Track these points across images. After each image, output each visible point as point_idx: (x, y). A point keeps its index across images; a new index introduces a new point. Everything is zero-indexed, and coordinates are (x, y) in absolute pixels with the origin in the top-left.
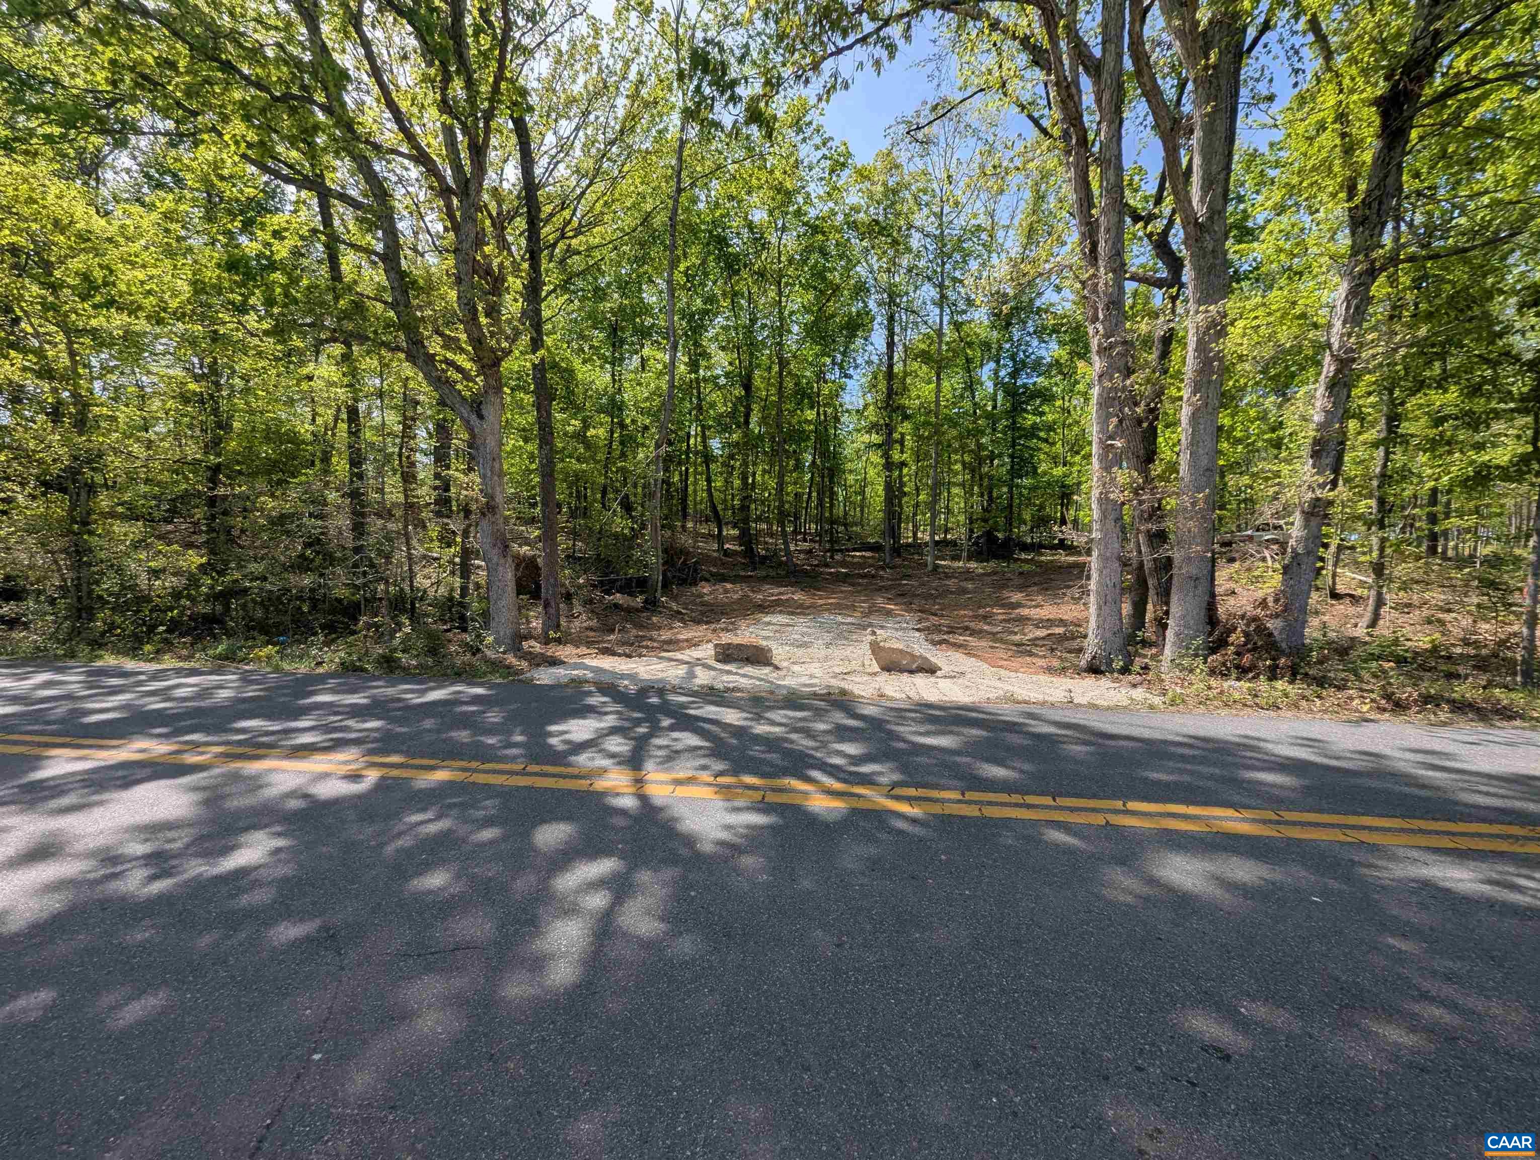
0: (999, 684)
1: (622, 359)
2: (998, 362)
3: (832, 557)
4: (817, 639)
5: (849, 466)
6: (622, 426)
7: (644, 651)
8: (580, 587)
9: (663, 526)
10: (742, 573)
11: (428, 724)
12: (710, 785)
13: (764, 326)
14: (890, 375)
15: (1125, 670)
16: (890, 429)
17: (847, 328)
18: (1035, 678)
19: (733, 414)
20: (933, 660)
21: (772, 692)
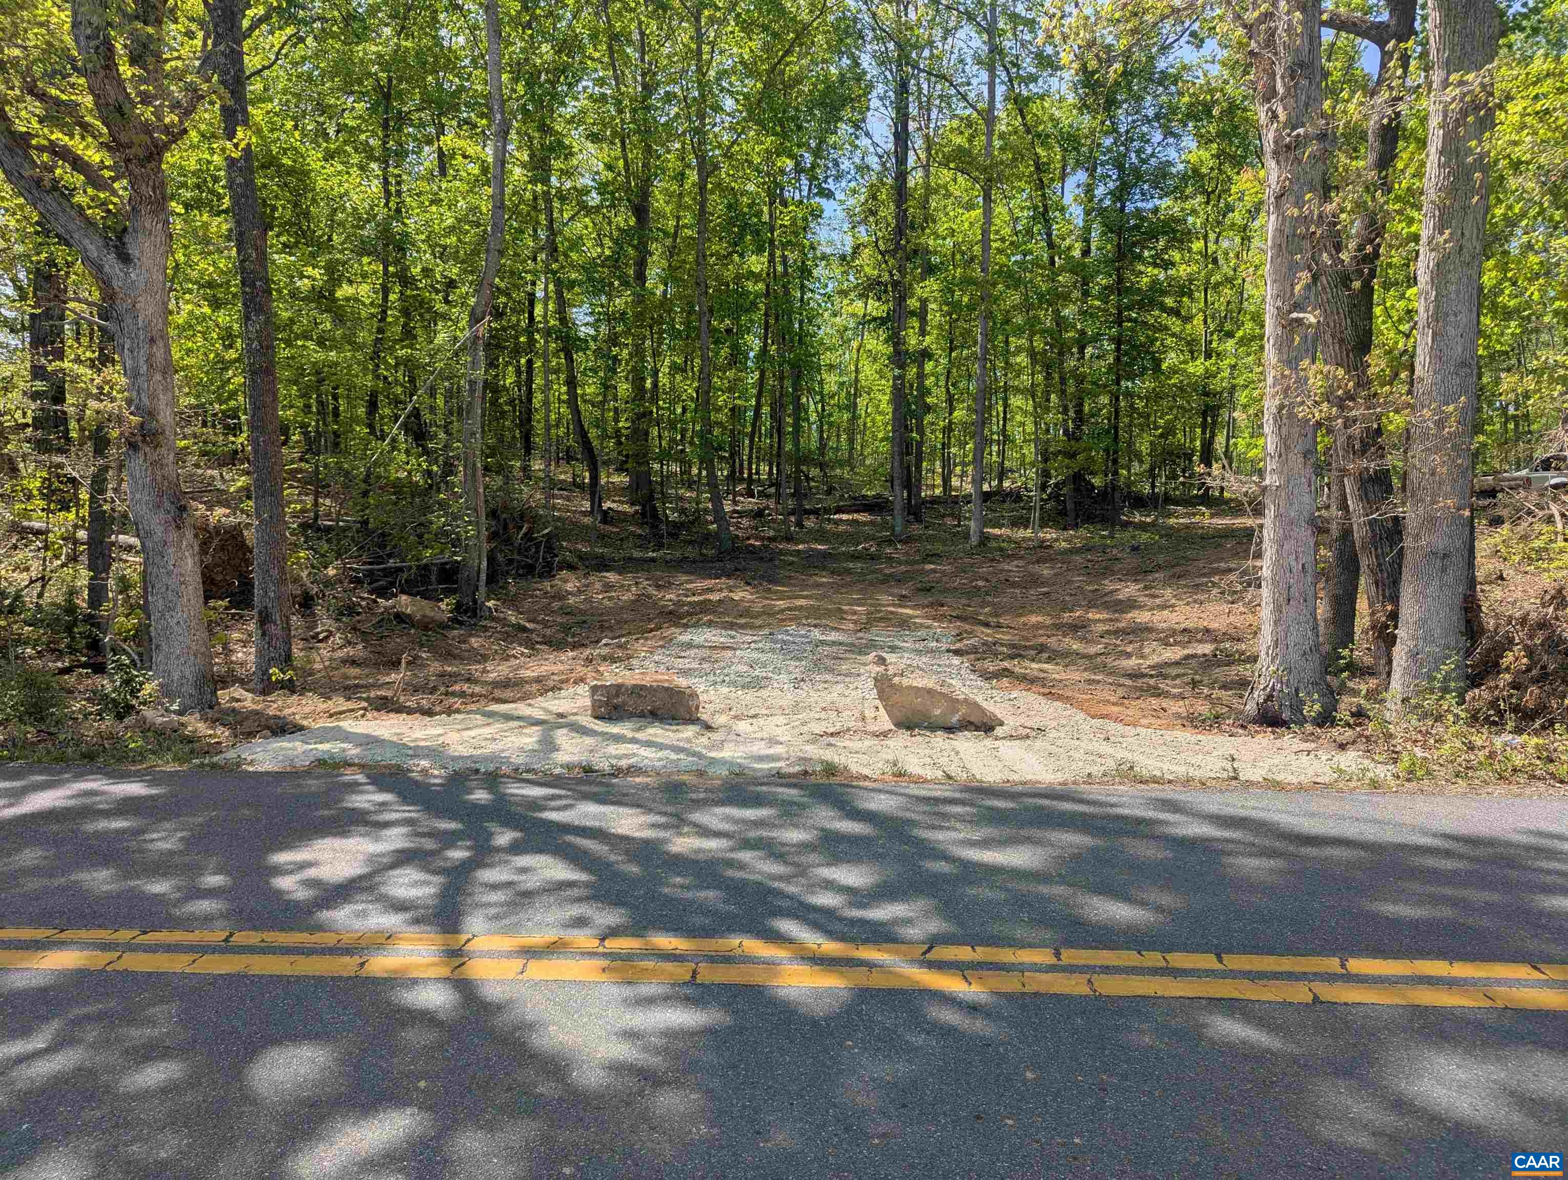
0: (1105, 748)
1: (401, 154)
2: (1092, 171)
3: (800, 524)
4: (777, 670)
5: (827, 358)
6: (406, 280)
7: (457, 703)
8: (328, 583)
9: (486, 468)
10: (637, 554)
11: (30, 856)
12: (592, 954)
13: (669, 98)
14: (901, 193)
15: (1326, 719)
16: (901, 292)
17: (822, 104)
18: (1169, 735)
19: (614, 261)
20: (989, 706)
21: (701, 773)
